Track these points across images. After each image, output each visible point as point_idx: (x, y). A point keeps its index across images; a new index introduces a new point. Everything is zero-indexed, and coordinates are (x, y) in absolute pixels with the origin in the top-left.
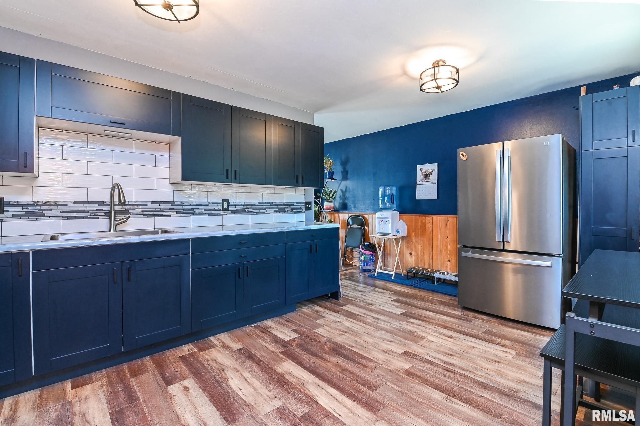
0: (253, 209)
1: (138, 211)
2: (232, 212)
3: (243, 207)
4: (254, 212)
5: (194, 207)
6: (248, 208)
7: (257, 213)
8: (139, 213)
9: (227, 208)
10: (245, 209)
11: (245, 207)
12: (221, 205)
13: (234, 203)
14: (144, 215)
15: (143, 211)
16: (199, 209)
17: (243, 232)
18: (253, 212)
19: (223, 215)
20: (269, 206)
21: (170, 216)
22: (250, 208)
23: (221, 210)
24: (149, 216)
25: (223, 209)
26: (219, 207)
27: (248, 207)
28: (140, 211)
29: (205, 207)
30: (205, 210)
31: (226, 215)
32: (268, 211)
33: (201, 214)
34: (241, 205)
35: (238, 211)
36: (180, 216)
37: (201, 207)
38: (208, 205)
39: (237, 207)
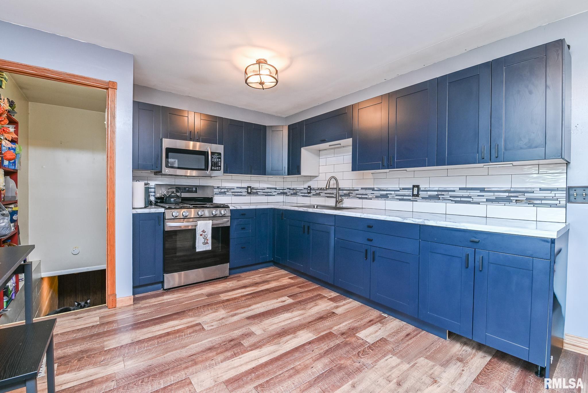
0: (451, 197)
1: (354, 194)
2: (423, 198)
3: (436, 193)
4: (452, 201)
5: (388, 192)
6: (443, 195)
7: (456, 202)
8: (354, 196)
9: (416, 193)
10: (439, 196)
11: (440, 193)
12: (412, 191)
13: (426, 189)
14: (357, 197)
15: (357, 194)
16: (391, 194)
17: (369, 216)
18: (450, 200)
19: (413, 201)
20: (478, 193)
21: (371, 199)
22: (447, 196)
23: (412, 196)
24: (360, 198)
25: (413, 195)
26: (409, 193)
27: (443, 193)
28: (355, 194)
29: (396, 192)
30: (397, 195)
31: (416, 201)
32: (476, 200)
33: (393, 199)
34: (435, 191)
35: (431, 198)
36: (377, 199)
37: (393, 192)
38: (398, 191)
39: (429, 193)
